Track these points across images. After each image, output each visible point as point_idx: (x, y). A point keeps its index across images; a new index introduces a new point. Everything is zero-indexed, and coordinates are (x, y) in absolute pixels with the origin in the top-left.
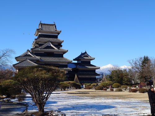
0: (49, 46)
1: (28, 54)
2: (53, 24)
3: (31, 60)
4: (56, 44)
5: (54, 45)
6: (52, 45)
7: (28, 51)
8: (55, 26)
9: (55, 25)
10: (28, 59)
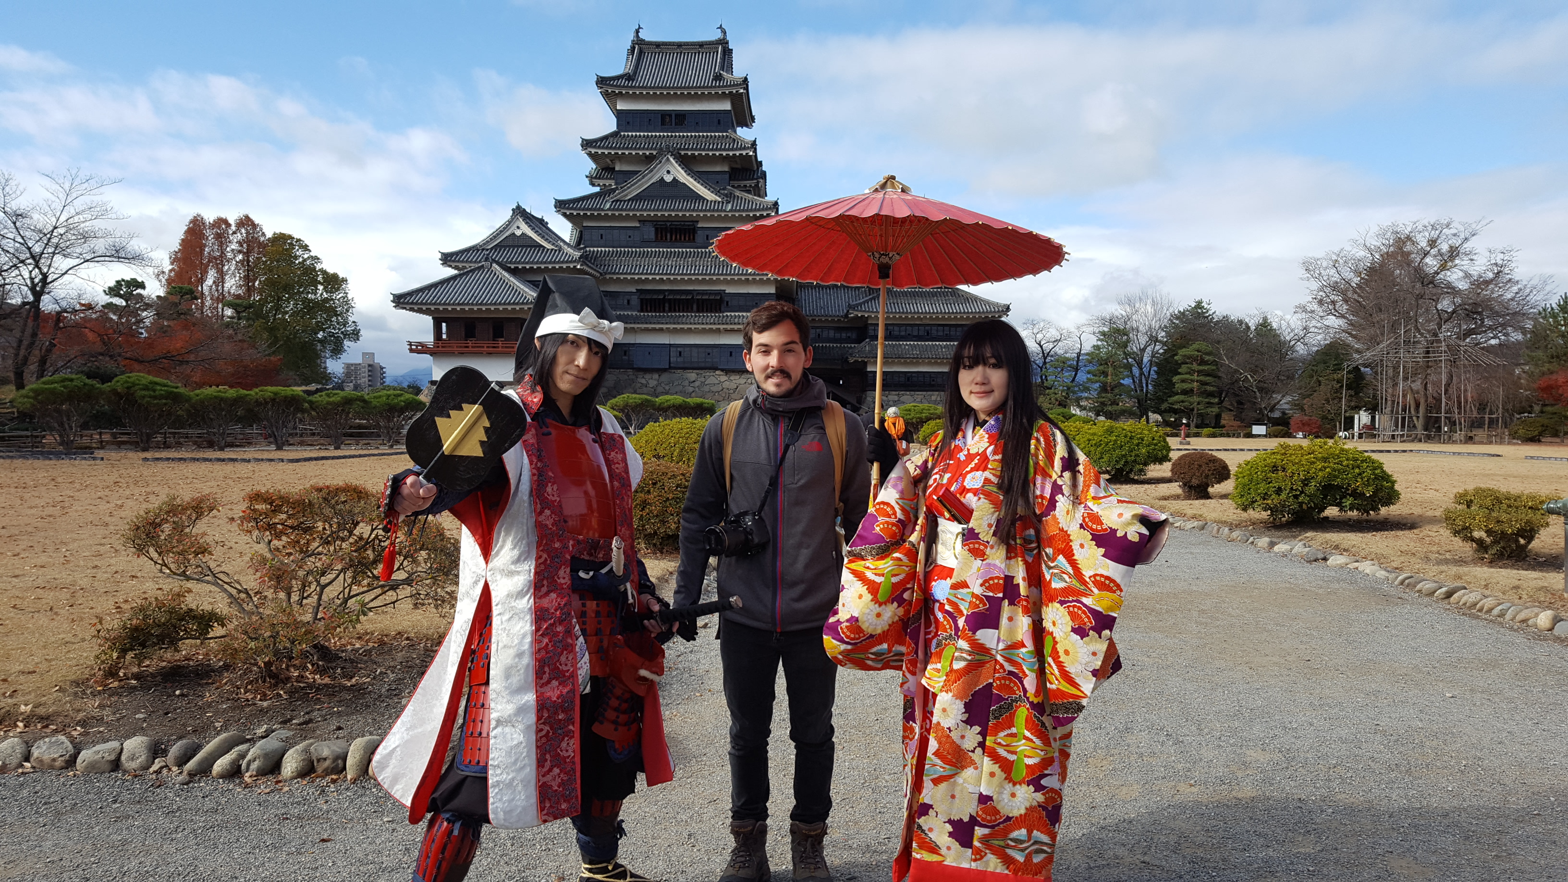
0: (668, 179)
1: (518, 233)
2: (718, 35)
3: (514, 272)
4: (718, 169)
5: (699, 176)
6: (683, 176)
7: (520, 212)
8: (727, 53)
9: (723, 42)
10: (498, 263)
